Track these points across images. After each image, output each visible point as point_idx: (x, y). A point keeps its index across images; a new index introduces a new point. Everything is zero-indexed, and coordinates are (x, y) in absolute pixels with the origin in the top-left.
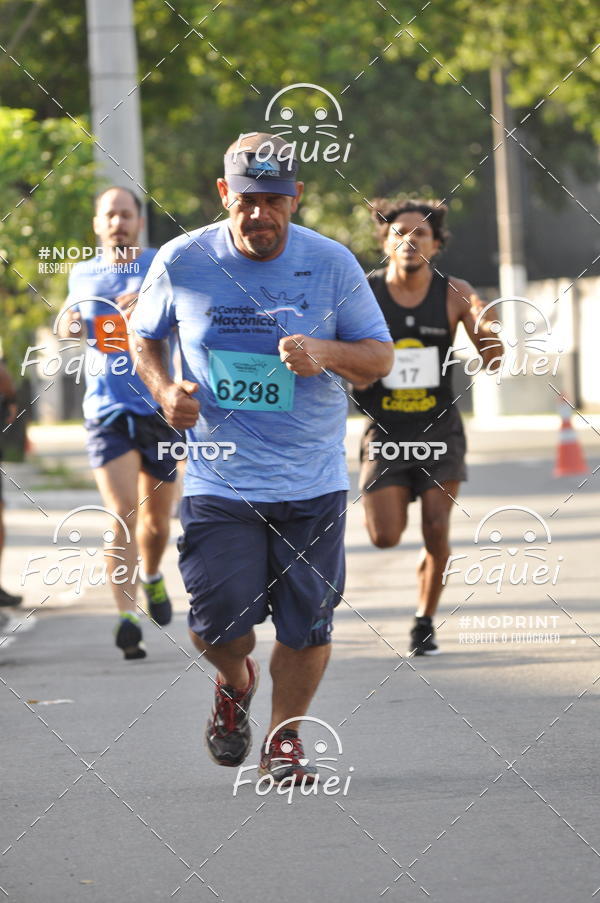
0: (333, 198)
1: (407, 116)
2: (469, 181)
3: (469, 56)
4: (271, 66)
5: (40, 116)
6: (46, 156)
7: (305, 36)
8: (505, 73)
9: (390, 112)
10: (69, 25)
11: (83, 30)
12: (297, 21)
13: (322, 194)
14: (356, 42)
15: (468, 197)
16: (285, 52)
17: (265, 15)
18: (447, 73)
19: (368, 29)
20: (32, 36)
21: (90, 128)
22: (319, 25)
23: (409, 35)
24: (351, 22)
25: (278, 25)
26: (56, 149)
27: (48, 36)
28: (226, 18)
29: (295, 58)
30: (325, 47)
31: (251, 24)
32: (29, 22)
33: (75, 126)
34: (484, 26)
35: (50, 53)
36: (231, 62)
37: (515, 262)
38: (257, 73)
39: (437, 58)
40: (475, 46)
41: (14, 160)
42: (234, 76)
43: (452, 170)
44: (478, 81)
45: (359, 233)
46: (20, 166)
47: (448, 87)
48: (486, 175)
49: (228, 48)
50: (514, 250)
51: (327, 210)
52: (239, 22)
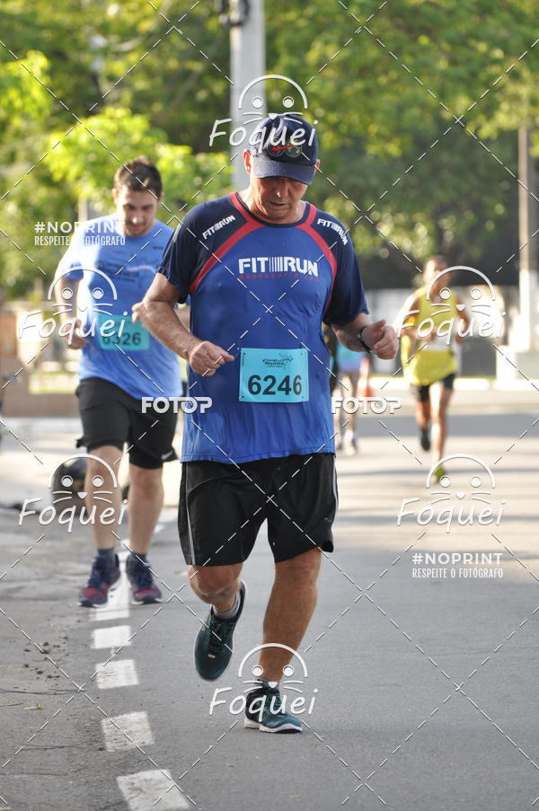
0: (402, 218)
1: (457, 160)
2: (500, 209)
3: (504, 119)
4: (361, 122)
5: (195, 151)
6: (198, 180)
7: (387, 101)
8: (529, 132)
9: (445, 157)
10: (218, 88)
11: (228, 92)
12: (382, 90)
13: (393, 214)
14: (423, 106)
15: (499, 221)
16: (371, 111)
17: (359, 85)
18: (487, 130)
19: (432, 97)
20: (191, 94)
21: (230, 162)
22: (397, 93)
23: (463, 103)
24: (420, 92)
25: (367, 92)
26: (205, 176)
27: (202, 95)
28: (330, 86)
29: (379, 117)
30: (401, 109)
31: (348, 91)
32: (189, 85)
33: (219, 160)
34: (516, 98)
35: (203, 107)
36: (333, 118)
37: (531, 268)
38: (350, 127)
39: (481, 118)
40: (509, 113)
41: (176, 183)
42: (335, 127)
43: (487, 200)
44: (508, 138)
45: (419, 243)
46: (180, 187)
47: (488, 141)
48: (512, 204)
49: (331, 107)
50: (530, 259)
51: (397, 226)
52: (339, 89)
